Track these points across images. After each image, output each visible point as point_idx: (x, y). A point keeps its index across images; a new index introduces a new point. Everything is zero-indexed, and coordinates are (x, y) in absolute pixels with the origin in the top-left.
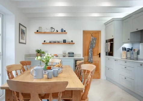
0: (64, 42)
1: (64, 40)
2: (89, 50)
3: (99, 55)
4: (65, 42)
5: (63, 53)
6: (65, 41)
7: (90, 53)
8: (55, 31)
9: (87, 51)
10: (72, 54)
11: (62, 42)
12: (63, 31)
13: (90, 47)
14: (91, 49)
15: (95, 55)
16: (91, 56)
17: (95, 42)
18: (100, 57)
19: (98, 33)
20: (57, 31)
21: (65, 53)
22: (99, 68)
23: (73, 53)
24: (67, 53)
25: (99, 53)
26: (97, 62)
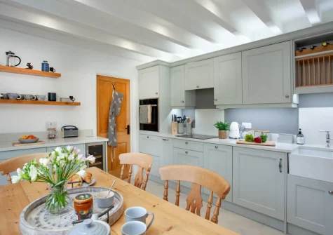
0: (49, 100)
1: (49, 94)
2: (110, 121)
3: (127, 130)
4: (55, 100)
5: (49, 129)
6: (52, 98)
7: (111, 127)
8: (24, 66)
9: (104, 121)
10: (73, 129)
11: (47, 99)
12: (47, 69)
13: (110, 114)
14: (114, 118)
15: (120, 129)
16: (113, 133)
17: (120, 102)
18: (129, 133)
19: (126, 84)
20: (30, 67)
21: (54, 130)
23: (76, 129)
24: (59, 127)
25: (127, 125)
26: (124, 144)
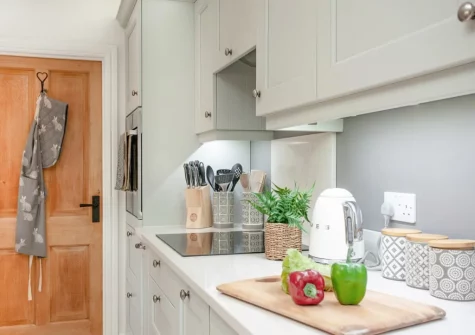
3: (90, 210)
14: (34, 175)
17: (58, 127)
18: (96, 217)
19: (87, 74)
22: (93, 284)
26: (82, 250)
